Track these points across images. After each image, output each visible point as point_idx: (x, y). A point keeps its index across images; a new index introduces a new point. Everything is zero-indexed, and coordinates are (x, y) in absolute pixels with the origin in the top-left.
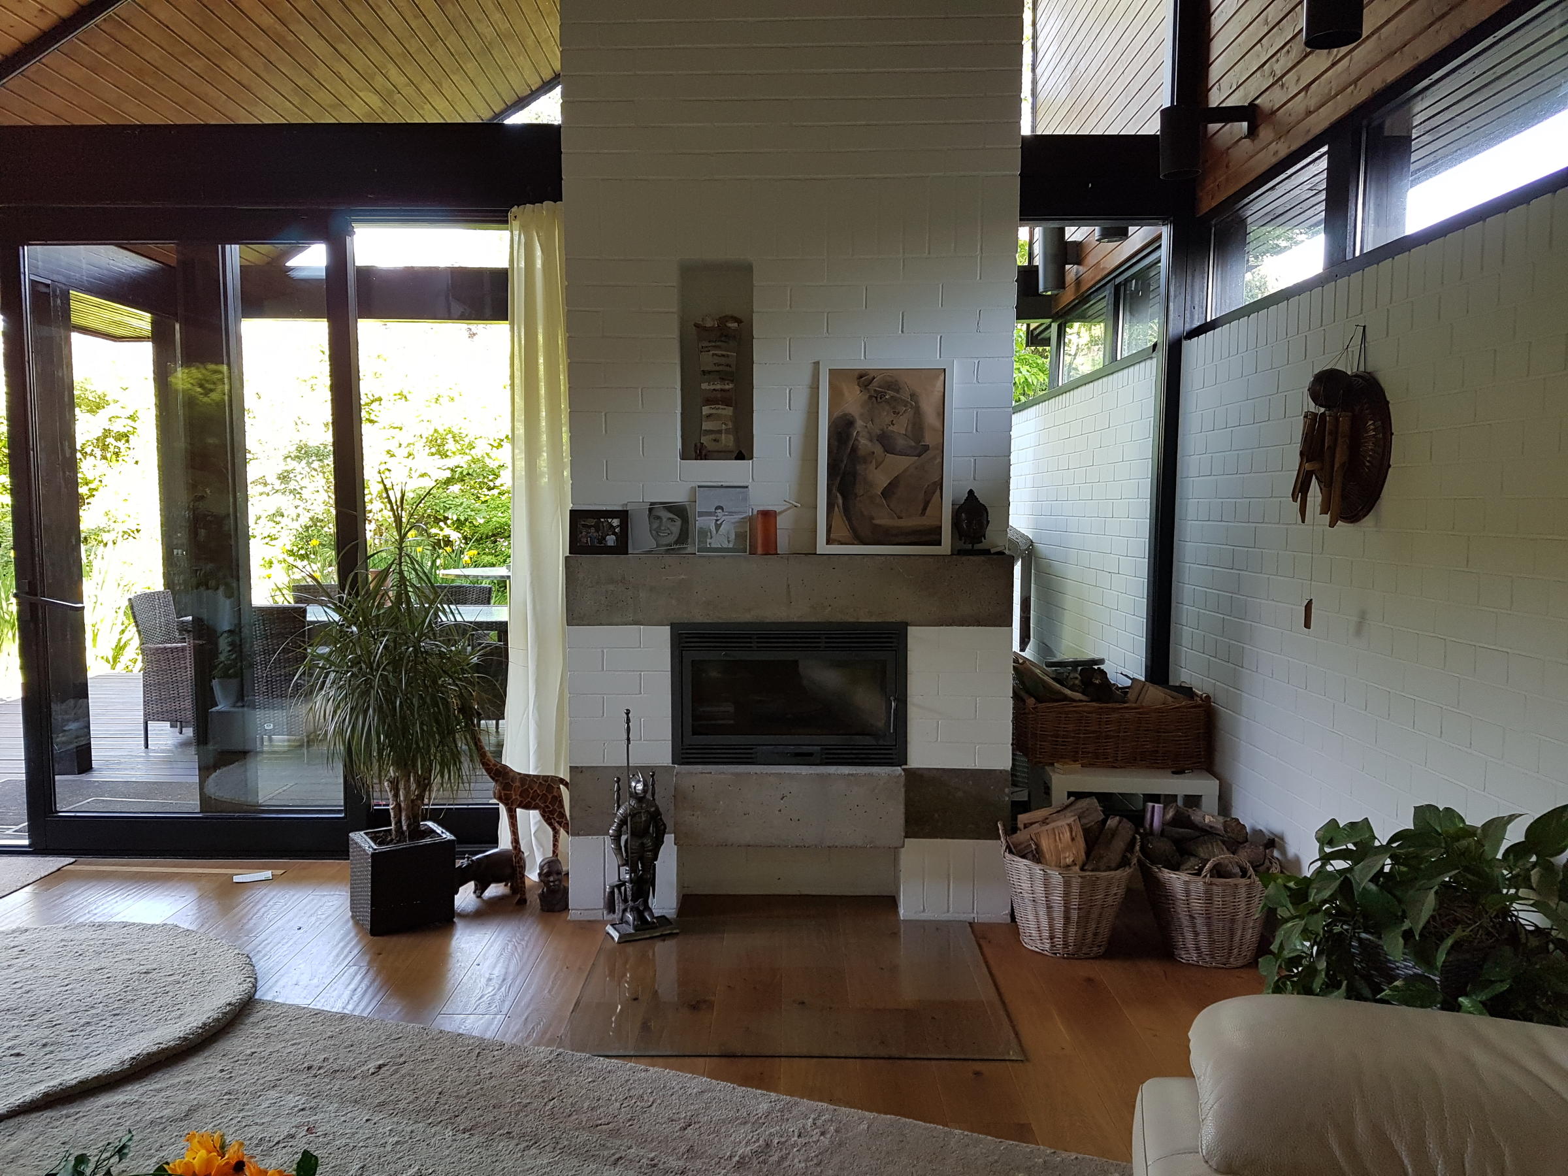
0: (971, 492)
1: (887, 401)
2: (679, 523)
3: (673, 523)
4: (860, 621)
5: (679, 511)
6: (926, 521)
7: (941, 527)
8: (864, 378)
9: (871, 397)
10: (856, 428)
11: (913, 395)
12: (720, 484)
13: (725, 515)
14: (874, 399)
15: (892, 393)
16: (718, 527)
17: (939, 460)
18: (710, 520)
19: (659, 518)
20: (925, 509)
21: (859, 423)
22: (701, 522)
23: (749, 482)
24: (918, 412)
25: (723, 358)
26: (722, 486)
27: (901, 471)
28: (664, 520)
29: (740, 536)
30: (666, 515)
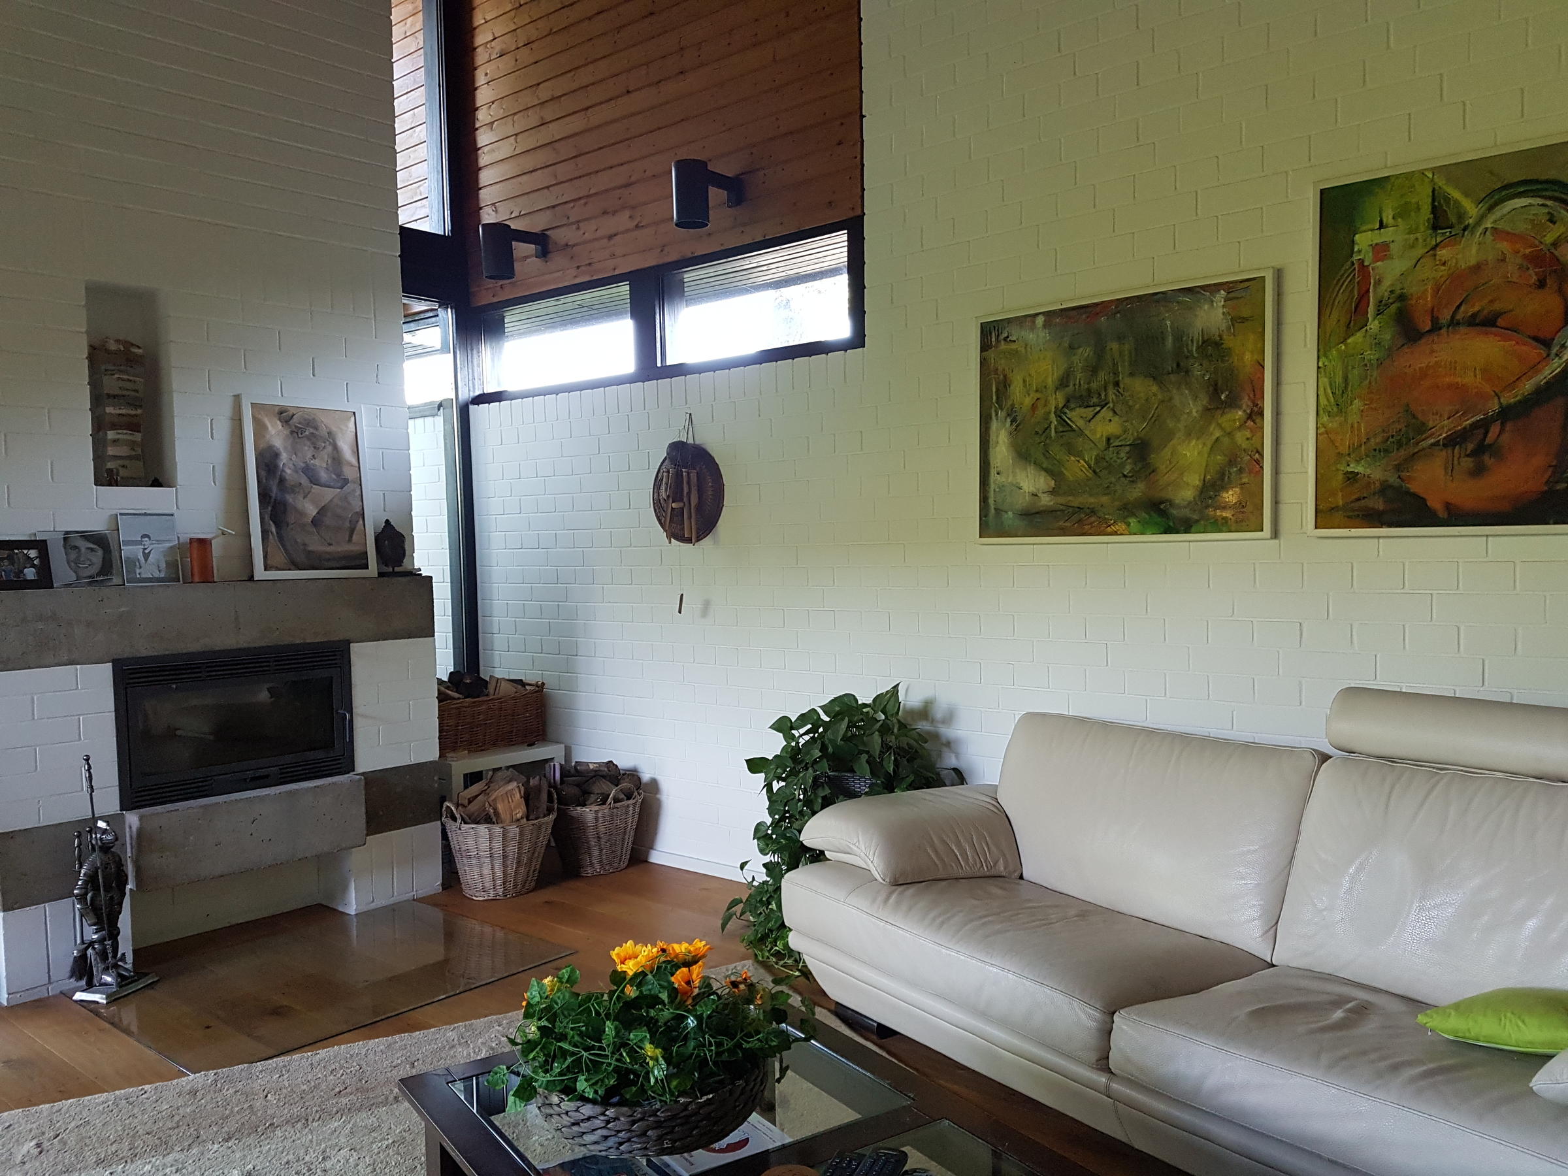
0: (387, 522)
1: (308, 438)
2: (100, 553)
3: (94, 553)
4: (308, 641)
5: (99, 540)
6: (353, 548)
7: (367, 553)
8: (284, 415)
9: (292, 432)
10: (281, 460)
11: (330, 433)
12: (144, 511)
13: (153, 544)
14: (296, 435)
15: (312, 430)
16: (146, 556)
17: (358, 493)
18: (138, 549)
19: (76, 547)
20: (351, 536)
21: (284, 457)
22: (126, 551)
23: (174, 510)
24: (335, 447)
25: (128, 383)
26: (145, 514)
27: (327, 502)
28: (83, 550)
29: (172, 565)
30: (84, 545)
